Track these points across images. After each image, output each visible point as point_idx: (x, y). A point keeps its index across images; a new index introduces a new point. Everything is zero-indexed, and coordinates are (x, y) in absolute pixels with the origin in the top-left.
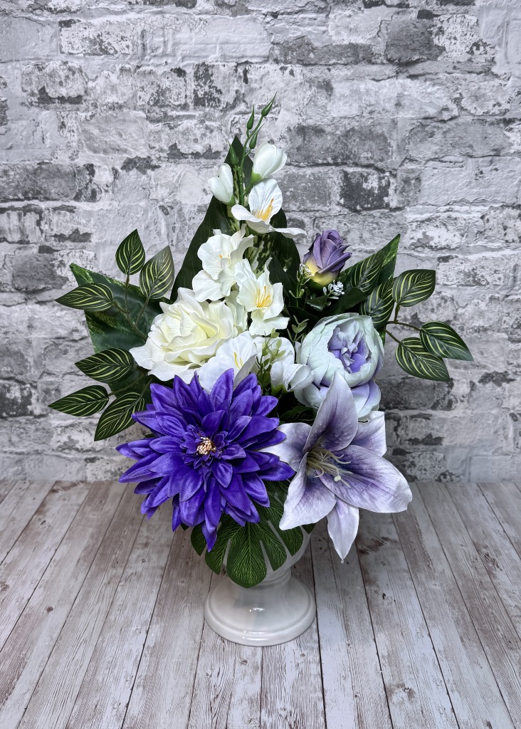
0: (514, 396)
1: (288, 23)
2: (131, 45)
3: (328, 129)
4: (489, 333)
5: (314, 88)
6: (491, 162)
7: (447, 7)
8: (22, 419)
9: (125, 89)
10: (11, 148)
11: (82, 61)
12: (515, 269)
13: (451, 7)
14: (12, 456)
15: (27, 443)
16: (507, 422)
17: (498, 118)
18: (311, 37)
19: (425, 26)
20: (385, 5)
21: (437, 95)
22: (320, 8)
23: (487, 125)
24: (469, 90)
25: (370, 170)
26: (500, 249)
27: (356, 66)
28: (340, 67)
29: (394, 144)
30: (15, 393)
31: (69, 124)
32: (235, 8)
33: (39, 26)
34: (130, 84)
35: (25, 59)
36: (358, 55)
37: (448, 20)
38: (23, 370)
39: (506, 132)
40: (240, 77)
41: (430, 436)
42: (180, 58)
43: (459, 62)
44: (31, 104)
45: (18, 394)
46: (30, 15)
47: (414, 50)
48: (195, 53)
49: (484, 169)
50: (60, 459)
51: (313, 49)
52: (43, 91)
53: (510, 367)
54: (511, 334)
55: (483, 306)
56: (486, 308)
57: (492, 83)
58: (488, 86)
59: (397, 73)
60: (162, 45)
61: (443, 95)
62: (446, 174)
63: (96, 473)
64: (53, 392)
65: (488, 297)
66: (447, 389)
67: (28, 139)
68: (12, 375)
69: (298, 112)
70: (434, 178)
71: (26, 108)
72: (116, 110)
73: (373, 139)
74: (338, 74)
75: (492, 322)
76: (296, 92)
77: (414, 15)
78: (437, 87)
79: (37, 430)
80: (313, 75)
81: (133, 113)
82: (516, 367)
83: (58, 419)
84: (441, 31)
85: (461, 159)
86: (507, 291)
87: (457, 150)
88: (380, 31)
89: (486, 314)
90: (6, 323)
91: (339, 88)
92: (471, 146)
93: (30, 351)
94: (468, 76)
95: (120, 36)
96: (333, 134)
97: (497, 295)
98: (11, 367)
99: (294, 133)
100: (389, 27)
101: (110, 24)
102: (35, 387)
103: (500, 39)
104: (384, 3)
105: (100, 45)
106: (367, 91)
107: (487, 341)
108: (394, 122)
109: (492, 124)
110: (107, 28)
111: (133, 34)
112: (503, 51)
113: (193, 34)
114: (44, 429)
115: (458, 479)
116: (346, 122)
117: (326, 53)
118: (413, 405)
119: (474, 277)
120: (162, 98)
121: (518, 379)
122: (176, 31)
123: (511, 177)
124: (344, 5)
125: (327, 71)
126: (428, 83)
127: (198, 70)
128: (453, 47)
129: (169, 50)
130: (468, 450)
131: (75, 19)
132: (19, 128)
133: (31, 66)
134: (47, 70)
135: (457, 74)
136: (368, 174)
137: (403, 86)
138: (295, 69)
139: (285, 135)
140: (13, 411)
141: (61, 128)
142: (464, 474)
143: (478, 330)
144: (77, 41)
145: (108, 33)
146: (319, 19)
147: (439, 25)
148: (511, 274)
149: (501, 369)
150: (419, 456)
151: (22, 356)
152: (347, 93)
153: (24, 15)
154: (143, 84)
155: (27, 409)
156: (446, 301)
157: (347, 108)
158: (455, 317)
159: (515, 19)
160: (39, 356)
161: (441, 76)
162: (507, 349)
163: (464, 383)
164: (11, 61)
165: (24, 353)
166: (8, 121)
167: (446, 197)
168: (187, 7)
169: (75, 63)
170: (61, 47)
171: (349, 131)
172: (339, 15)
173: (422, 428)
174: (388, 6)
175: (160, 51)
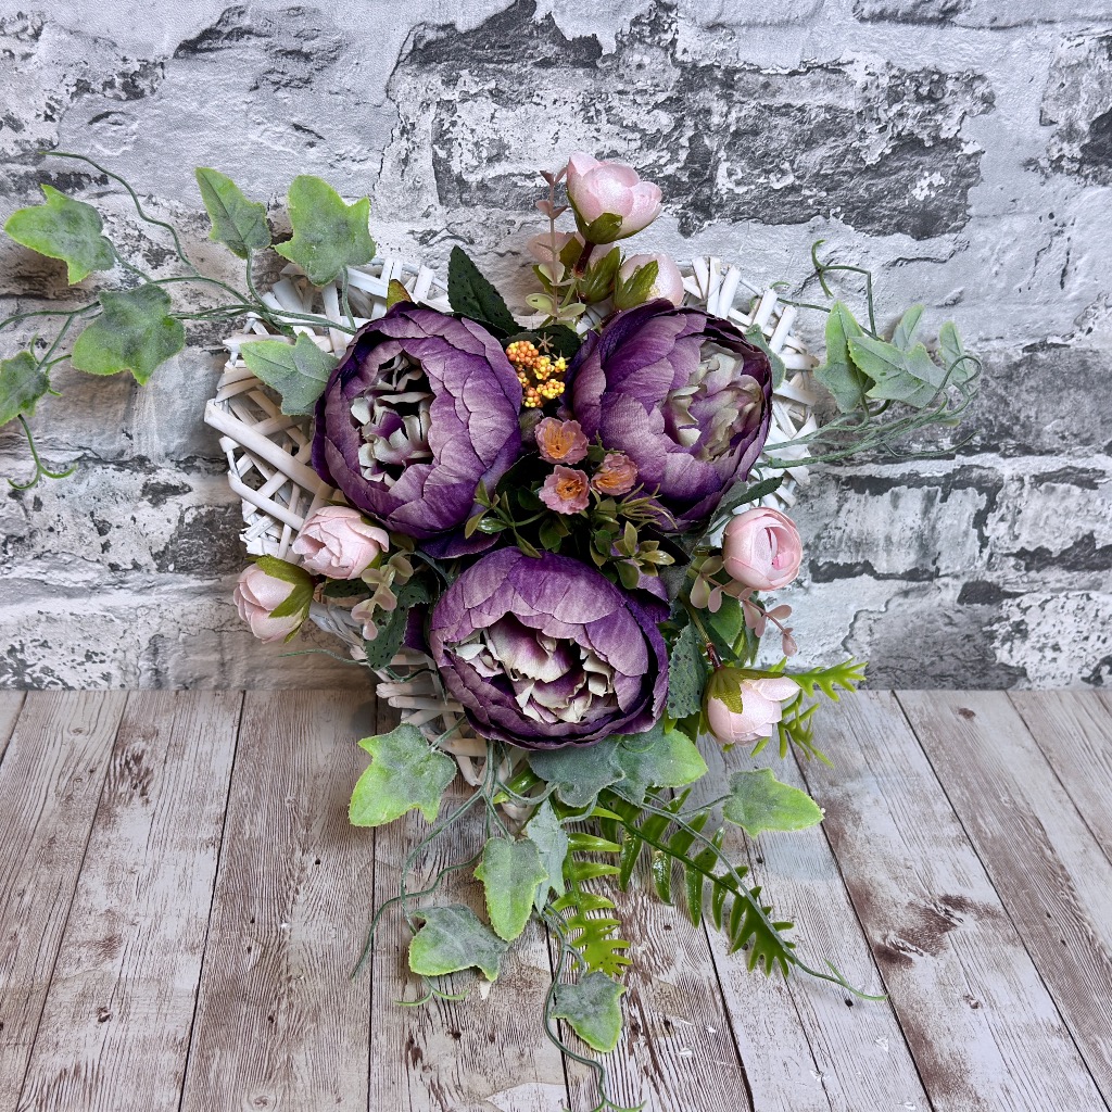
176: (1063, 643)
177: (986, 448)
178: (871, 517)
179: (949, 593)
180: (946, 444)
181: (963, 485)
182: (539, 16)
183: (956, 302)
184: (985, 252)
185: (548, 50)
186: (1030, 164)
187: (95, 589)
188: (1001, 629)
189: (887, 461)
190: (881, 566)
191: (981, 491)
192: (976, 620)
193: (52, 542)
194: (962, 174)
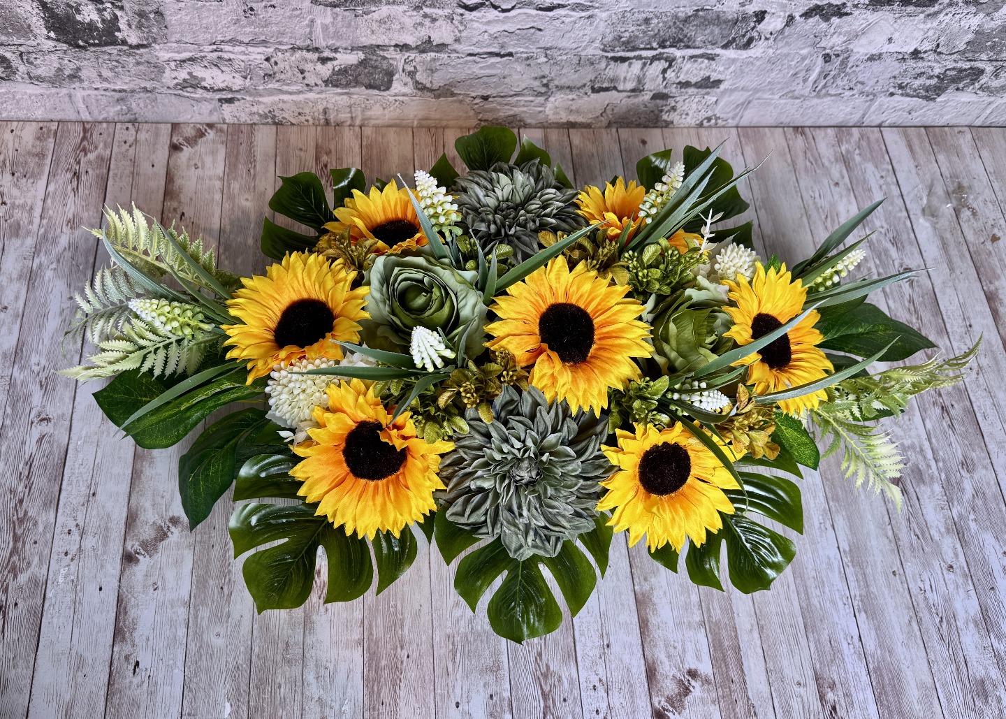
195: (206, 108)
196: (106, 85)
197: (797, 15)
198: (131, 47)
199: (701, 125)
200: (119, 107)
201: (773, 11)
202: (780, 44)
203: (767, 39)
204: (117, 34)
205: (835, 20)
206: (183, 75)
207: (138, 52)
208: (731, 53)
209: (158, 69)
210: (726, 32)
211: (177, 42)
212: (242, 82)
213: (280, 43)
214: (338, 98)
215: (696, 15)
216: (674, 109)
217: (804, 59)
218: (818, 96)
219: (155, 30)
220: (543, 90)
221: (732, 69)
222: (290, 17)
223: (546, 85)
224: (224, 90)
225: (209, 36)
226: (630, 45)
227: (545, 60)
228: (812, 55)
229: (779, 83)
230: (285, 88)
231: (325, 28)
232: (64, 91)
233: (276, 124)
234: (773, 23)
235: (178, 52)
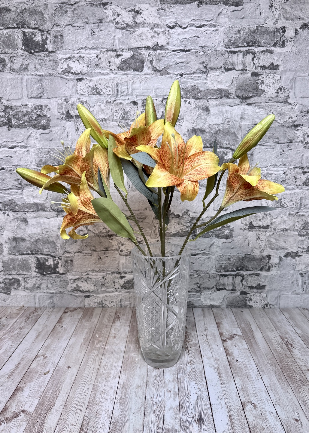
0: (302, 264)
1: (188, 79)
2: (111, 90)
3: (207, 130)
4: (289, 231)
5: (200, 110)
6: (288, 146)
7: (265, 70)
8: (53, 276)
9: (109, 111)
10: (52, 140)
11: (88, 98)
12: (301, 200)
13: (267, 71)
14: (48, 294)
15: (55, 288)
16: (298, 278)
17: (291, 124)
18: (199, 86)
19: (255, 80)
20: (235, 70)
21: (261, 113)
22: (203, 72)
23: (286, 128)
24: (276, 110)
25: (228, 150)
26: (293, 189)
27: (221, 100)
28: (213, 100)
29: (240, 137)
30: (50, 262)
31: (81, 129)
32: (162, 72)
33: (67, 81)
34: (110, 109)
35: (59, 97)
36: (222, 94)
37: (266, 77)
38: (55, 250)
39: (296, 132)
40: (164, 105)
41: (259, 284)
42: (135, 96)
43: (271, 97)
44: (62, 119)
45: (52, 263)
46: (63, 75)
47: (250, 91)
48: (142, 94)
49: (284, 149)
50: (72, 296)
51: (200, 92)
52: (68, 112)
53: (299, 249)
54: (300, 232)
55: (285, 218)
56: (287, 219)
57: (288, 107)
58: (286, 109)
59: (241, 102)
60: (126, 90)
61: (264, 113)
62: (265, 152)
63: (90, 303)
64: (69, 262)
65: (288, 213)
66: (267, 260)
67: (60, 136)
68: (49, 253)
69: (193, 122)
70: (260, 154)
71: (59, 121)
72: (104, 122)
73: (229, 135)
74: (212, 103)
75: (290, 226)
76: (191, 112)
77: (249, 75)
78: (261, 109)
79: (61, 281)
80: (200, 104)
81: (112, 123)
82: (302, 249)
83: (72, 275)
84: (263, 82)
85: (273, 144)
86: (297, 210)
87: (271, 140)
88: (233, 82)
89: (287, 222)
90: (47, 227)
91: (212, 110)
92: (278, 138)
93: (58, 241)
94: (276, 104)
95: (106, 86)
96: (209, 132)
97: (292, 212)
98: (49, 249)
99: (190, 132)
100: (237, 80)
101: (101, 80)
102: (61, 259)
103: (292, 86)
104: (234, 69)
105: (96, 90)
106: (227, 111)
107: (288, 236)
108: (240, 127)
109: (288, 127)
110: (100, 82)
111: (112, 85)
112: (293, 91)
113: (141, 84)
114: (64, 280)
115: (273, 307)
116: (216, 126)
117: (206, 93)
118: (251, 269)
119: (281, 203)
120: (126, 116)
121: (304, 255)
122: (133, 83)
123: (298, 153)
124: (215, 70)
125: (207, 102)
126: (256, 107)
127: (144, 102)
128: (269, 90)
129: (130, 92)
130: (278, 292)
131: (84, 77)
132: (55, 130)
133: (63, 100)
134: (70, 102)
135: (270, 103)
136: (227, 152)
137: (244, 109)
138: (191, 101)
139: (186, 133)
140: (49, 271)
141: (77, 130)
142: (276, 305)
143: (283, 230)
144: (85, 88)
145: (100, 84)
146: (203, 77)
147: (262, 79)
148: (299, 202)
149: (295, 250)
150: (254, 295)
151: (55, 243)
152: (217, 112)
153: (59, 76)
154: (117, 109)
155: (56, 270)
156: (266, 215)
157: (216, 120)
158: (271, 224)
159: (299, 76)
160: (63, 244)
161: (262, 104)
162: (298, 240)
163: (276, 257)
164: (53, 98)
165: (55, 242)
166: (50, 127)
167: (266, 163)
168: (138, 71)
169: (84, 99)
170: (77, 91)
171: (217, 131)
172: (212, 75)
173: (255, 280)
174: (237, 70)
175: (125, 93)
176: (258, 301)
177: (241, 270)
178: (225, 280)
179: (239, 293)
180: (235, 269)
181: (238, 276)
182: (171, 212)
183: (233, 248)
184: (236, 241)
185: (173, 216)
186: (241, 229)
187: (113, 292)
188: (248, 299)
189: (226, 272)
190: (227, 289)
191: (241, 276)
192: (243, 297)
193: (107, 285)
194: (231, 231)
195: (80, 299)
196: (48, 291)
197: (282, 256)
198: (60, 274)
199: (264, 308)
200: (50, 301)
201: (273, 255)
202: (281, 269)
203: (275, 267)
204: (57, 269)
205: (297, 258)
206: (74, 285)
207: (62, 276)
208: (264, 273)
209: (67, 283)
210: (259, 264)
211: (75, 272)
212: (93, 288)
213: (108, 271)
214: (126, 294)
215: (246, 257)
216: (251, 299)
217: (293, 275)
218: (306, 293)
219: (69, 267)
220: (198, 289)
221: (267, 280)
222: (112, 261)
223: (199, 287)
224: (87, 292)
225: (85, 269)
226: (226, 269)
227: (197, 276)
228: (295, 274)
229: (288, 287)
230: (108, 290)
231: (123, 264)
232: (33, 294)
233: (103, 307)
234: (275, 260)
235: (75, 276)
